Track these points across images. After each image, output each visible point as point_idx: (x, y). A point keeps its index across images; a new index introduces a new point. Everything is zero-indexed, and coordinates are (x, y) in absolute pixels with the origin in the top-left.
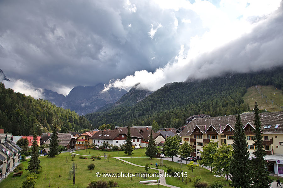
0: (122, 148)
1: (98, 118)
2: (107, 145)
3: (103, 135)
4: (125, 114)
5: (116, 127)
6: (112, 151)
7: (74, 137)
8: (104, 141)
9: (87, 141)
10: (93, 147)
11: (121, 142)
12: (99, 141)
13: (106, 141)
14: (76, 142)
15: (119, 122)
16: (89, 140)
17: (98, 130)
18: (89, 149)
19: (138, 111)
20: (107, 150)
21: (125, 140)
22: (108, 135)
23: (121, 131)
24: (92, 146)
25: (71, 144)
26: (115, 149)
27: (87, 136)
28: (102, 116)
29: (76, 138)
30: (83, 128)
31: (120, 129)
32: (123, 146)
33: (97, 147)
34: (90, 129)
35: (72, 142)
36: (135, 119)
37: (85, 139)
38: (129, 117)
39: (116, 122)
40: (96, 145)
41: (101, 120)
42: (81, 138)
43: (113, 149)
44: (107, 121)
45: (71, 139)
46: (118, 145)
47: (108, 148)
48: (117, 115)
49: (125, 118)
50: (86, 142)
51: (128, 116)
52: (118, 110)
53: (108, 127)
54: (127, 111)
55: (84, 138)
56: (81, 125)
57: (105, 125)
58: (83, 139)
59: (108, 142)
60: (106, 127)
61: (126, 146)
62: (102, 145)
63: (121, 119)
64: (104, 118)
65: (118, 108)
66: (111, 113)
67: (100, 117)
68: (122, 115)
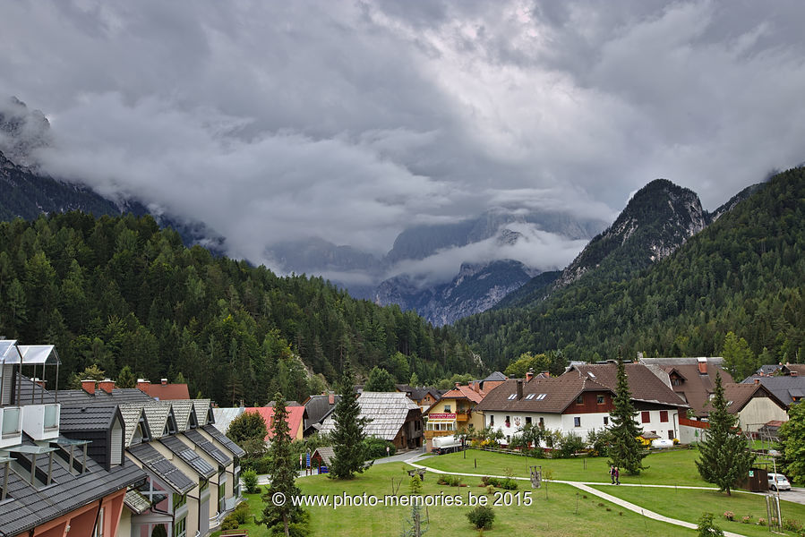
0: (600, 447)
1: (501, 332)
2: (541, 434)
3: (521, 396)
4: (606, 312)
5: (574, 363)
6: (560, 458)
7: (415, 406)
8: (529, 420)
9: (463, 418)
10: (488, 441)
11: (594, 423)
12: (508, 418)
13: (535, 421)
14: (425, 424)
15: (585, 343)
16: (470, 415)
17: (504, 377)
18: (474, 448)
19: (657, 298)
20: (540, 454)
21: (607, 415)
22: (541, 397)
23: (589, 379)
24: (484, 439)
25: (407, 433)
26: (571, 449)
27: (461, 402)
28: (515, 323)
29: (425, 408)
30: (449, 373)
31: (585, 371)
32: (600, 436)
33: (503, 442)
34: (475, 375)
35: (413, 424)
36: (650, 330)
37: (458, 413)
38: (625, 323)
39: (572, 345)
40: (500, 435)
41: (514, 340)
42: (440, 410)
43: (562, 452)
44: (537, 341)
45: (406, 411)
46: (583, 433)
47: (543, 444)
48: (571, 316)
49: (608, 325)
50: (460, 423)
51: (619, 320)
52: (578, 298)
53: (539, 367)
54: (613, 299)
55: (453, 409)
56: (442, 362)
57: (526, 358)
58: (448, 411)
59: (542, 423)
60: (532, 363)
61: (615, 440)
62: (521, 433)
63: (592, 331)
64: (525, 330)
65: (577, 291)
66: (552, 311)
67: (510, 328)
68: (594, 317)
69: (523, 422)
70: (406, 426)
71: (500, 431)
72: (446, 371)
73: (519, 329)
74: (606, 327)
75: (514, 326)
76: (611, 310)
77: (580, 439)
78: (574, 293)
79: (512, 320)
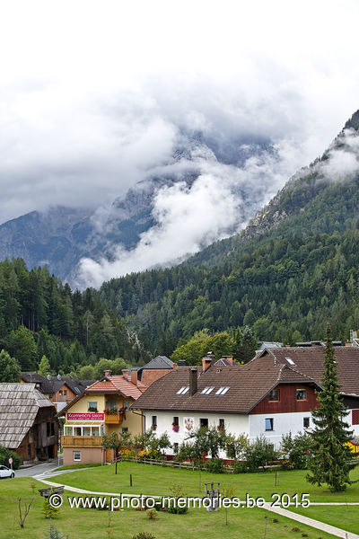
0: (296, 457)
1: (167, 300)
2: (220, 440)
3: (195, 390)
4: (311, 274)
5: (267, 345)
6: (244, 472)
7: (48, 403)
8: (204, 423)
9: (115, 419)
10: (148, 450)
11: (292, 425)
12: (176, 419)
13: (213, 423)
14: (61, 428)
15: (282, 317)
16: (123, 415)
17: (172, 364)
18: (129, 460)
20: (218, 468)
21: (308, 414)
22: (222, 391)
23: (288, 367)
24: (142, 448)
25: (36, 438)
26: (260, 460)
27: (112, 397)
28: (187, 288)
29: (60, 406)
30: (93, 357)
31: (281, 356)
32: (298, 442)
33: (169, 451)
34: (128, 359)
35: (44, 427)
37: (107, 412)
38: (335, 290)
39: (263, 320)
40: (164, 442)
41: (184, 311)
42: (83, 408)
43: (247, 464)
44: (216, 313)
45: (35, 409)
46: (275, 440)
47: (222, 454)
48: (265, 279)
49: (313, 293)
50: (110, 426)
51: (328, 287)
52: (274, 253)
53: (220, 349)
54: (320, 257)
55: (101, 406)
56: (83, 341)
57: (202, 338)
58: (93, 409)
59: (222, 426)
60: (210, 344)
61: (317, 447)
62: (194, 440)
63: (292, 301)
64: (201, 298)
65: (272, 244)
66: (238, 273)
67: (179, 294)
68: (295, 282)
69: (196, 425)
70: (35, 429)
71: (165, 437)
72: (88, 353)
73: (192, 296)
74: (310, 295)
75: (185, 292)
76: (318, 272)
77: (271, 446)
78: (268, 247)
79: (183, 284)
